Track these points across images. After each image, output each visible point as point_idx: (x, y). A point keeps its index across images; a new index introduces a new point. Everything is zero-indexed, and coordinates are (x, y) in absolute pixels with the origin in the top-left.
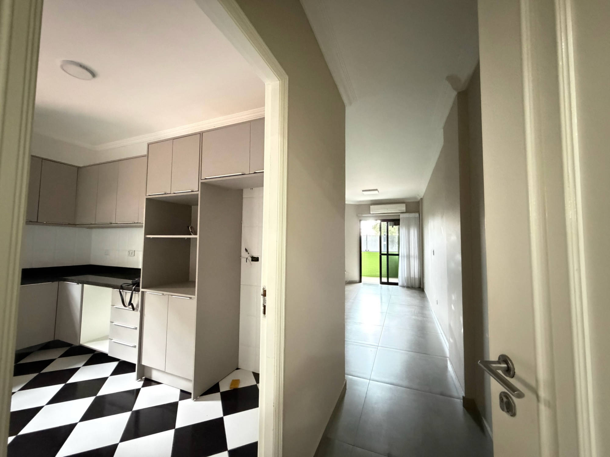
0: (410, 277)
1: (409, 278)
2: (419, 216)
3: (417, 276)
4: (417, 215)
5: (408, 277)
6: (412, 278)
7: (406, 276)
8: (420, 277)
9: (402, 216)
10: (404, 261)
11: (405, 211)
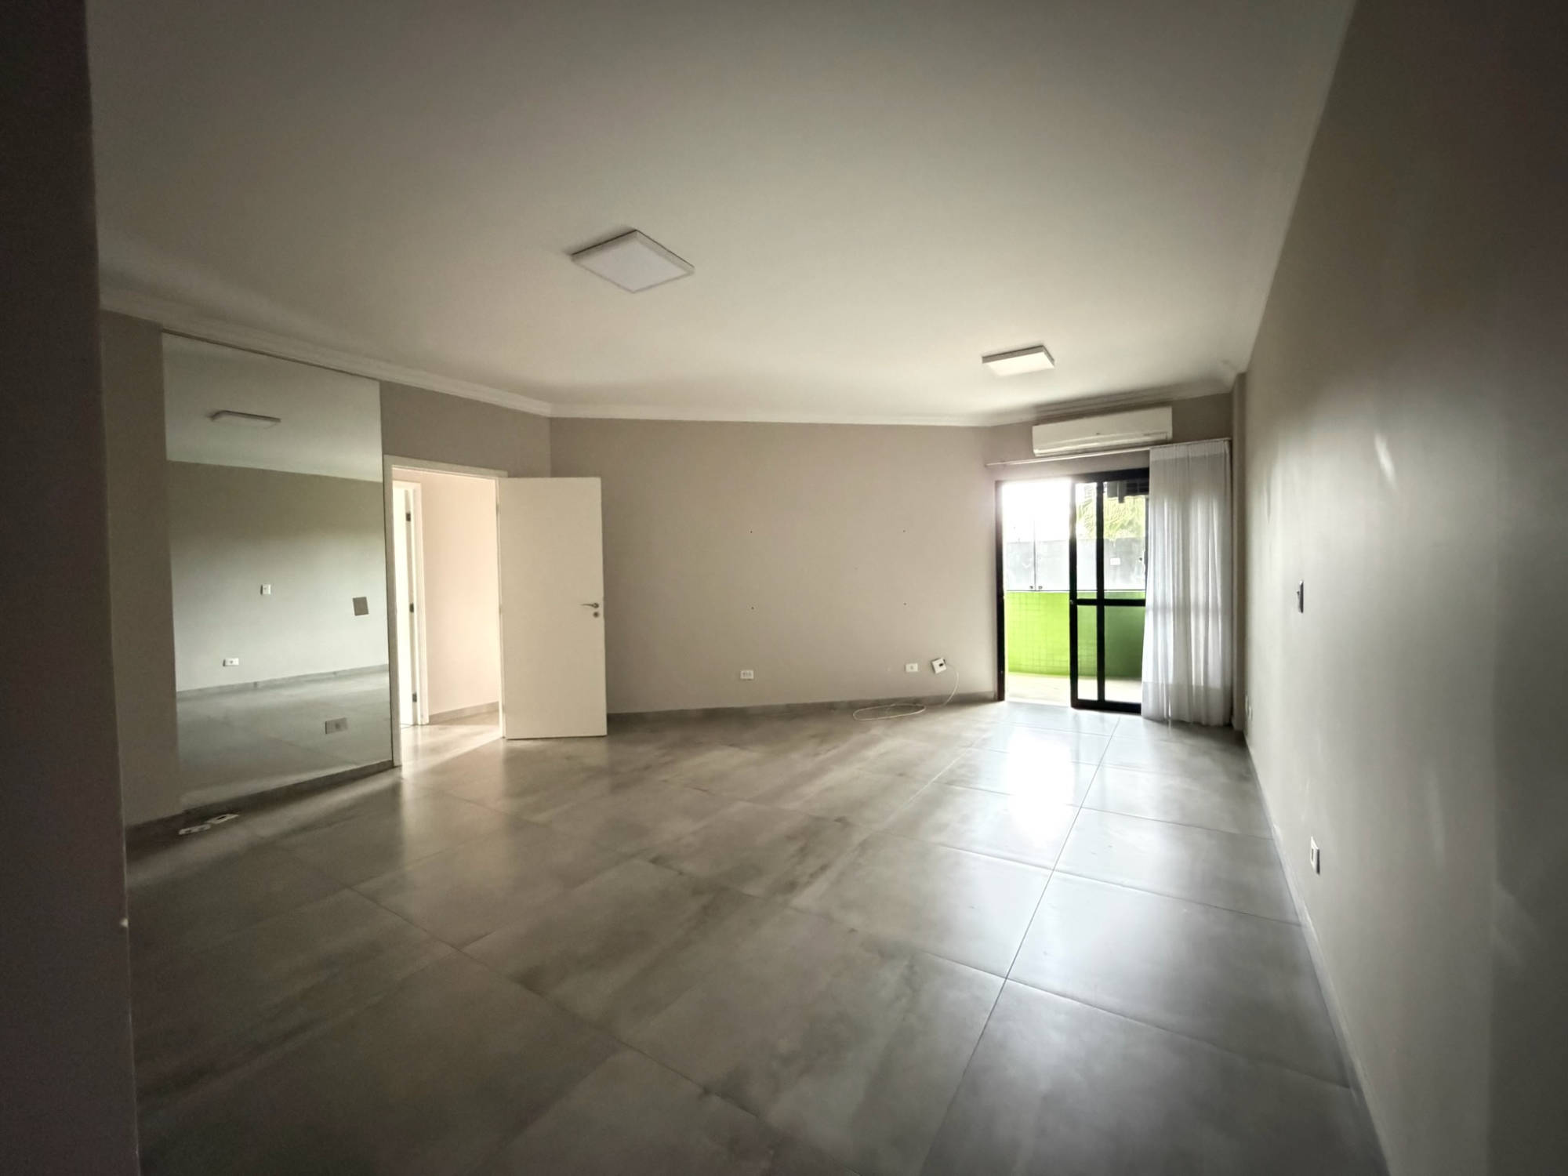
0: (1190, 686)
1: (1183, 689)
2: (1228, 452)
3: (1216, 681)
4: (1220, 446)
5: (1178, 687)
6: (1198, 687)
7: (1171, 680)
8: (1228, 684)
9: (1156, 455)
10: (1165, 624)
11: (1170, 435)
